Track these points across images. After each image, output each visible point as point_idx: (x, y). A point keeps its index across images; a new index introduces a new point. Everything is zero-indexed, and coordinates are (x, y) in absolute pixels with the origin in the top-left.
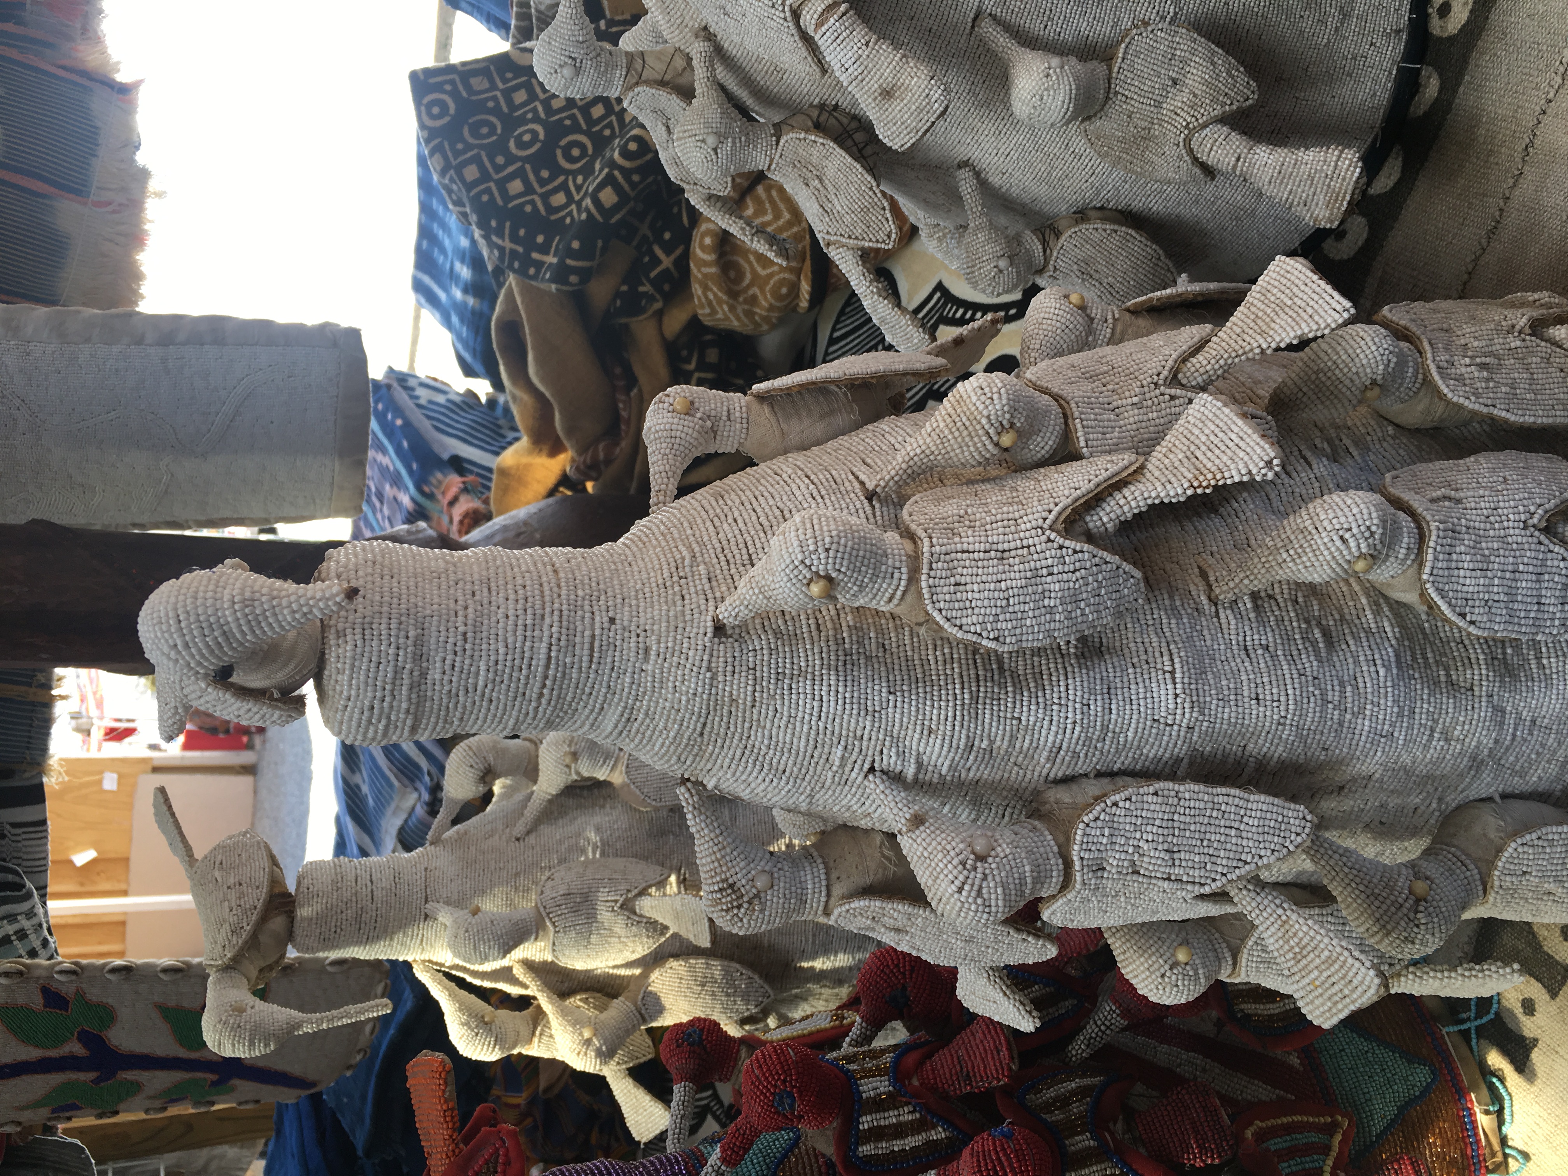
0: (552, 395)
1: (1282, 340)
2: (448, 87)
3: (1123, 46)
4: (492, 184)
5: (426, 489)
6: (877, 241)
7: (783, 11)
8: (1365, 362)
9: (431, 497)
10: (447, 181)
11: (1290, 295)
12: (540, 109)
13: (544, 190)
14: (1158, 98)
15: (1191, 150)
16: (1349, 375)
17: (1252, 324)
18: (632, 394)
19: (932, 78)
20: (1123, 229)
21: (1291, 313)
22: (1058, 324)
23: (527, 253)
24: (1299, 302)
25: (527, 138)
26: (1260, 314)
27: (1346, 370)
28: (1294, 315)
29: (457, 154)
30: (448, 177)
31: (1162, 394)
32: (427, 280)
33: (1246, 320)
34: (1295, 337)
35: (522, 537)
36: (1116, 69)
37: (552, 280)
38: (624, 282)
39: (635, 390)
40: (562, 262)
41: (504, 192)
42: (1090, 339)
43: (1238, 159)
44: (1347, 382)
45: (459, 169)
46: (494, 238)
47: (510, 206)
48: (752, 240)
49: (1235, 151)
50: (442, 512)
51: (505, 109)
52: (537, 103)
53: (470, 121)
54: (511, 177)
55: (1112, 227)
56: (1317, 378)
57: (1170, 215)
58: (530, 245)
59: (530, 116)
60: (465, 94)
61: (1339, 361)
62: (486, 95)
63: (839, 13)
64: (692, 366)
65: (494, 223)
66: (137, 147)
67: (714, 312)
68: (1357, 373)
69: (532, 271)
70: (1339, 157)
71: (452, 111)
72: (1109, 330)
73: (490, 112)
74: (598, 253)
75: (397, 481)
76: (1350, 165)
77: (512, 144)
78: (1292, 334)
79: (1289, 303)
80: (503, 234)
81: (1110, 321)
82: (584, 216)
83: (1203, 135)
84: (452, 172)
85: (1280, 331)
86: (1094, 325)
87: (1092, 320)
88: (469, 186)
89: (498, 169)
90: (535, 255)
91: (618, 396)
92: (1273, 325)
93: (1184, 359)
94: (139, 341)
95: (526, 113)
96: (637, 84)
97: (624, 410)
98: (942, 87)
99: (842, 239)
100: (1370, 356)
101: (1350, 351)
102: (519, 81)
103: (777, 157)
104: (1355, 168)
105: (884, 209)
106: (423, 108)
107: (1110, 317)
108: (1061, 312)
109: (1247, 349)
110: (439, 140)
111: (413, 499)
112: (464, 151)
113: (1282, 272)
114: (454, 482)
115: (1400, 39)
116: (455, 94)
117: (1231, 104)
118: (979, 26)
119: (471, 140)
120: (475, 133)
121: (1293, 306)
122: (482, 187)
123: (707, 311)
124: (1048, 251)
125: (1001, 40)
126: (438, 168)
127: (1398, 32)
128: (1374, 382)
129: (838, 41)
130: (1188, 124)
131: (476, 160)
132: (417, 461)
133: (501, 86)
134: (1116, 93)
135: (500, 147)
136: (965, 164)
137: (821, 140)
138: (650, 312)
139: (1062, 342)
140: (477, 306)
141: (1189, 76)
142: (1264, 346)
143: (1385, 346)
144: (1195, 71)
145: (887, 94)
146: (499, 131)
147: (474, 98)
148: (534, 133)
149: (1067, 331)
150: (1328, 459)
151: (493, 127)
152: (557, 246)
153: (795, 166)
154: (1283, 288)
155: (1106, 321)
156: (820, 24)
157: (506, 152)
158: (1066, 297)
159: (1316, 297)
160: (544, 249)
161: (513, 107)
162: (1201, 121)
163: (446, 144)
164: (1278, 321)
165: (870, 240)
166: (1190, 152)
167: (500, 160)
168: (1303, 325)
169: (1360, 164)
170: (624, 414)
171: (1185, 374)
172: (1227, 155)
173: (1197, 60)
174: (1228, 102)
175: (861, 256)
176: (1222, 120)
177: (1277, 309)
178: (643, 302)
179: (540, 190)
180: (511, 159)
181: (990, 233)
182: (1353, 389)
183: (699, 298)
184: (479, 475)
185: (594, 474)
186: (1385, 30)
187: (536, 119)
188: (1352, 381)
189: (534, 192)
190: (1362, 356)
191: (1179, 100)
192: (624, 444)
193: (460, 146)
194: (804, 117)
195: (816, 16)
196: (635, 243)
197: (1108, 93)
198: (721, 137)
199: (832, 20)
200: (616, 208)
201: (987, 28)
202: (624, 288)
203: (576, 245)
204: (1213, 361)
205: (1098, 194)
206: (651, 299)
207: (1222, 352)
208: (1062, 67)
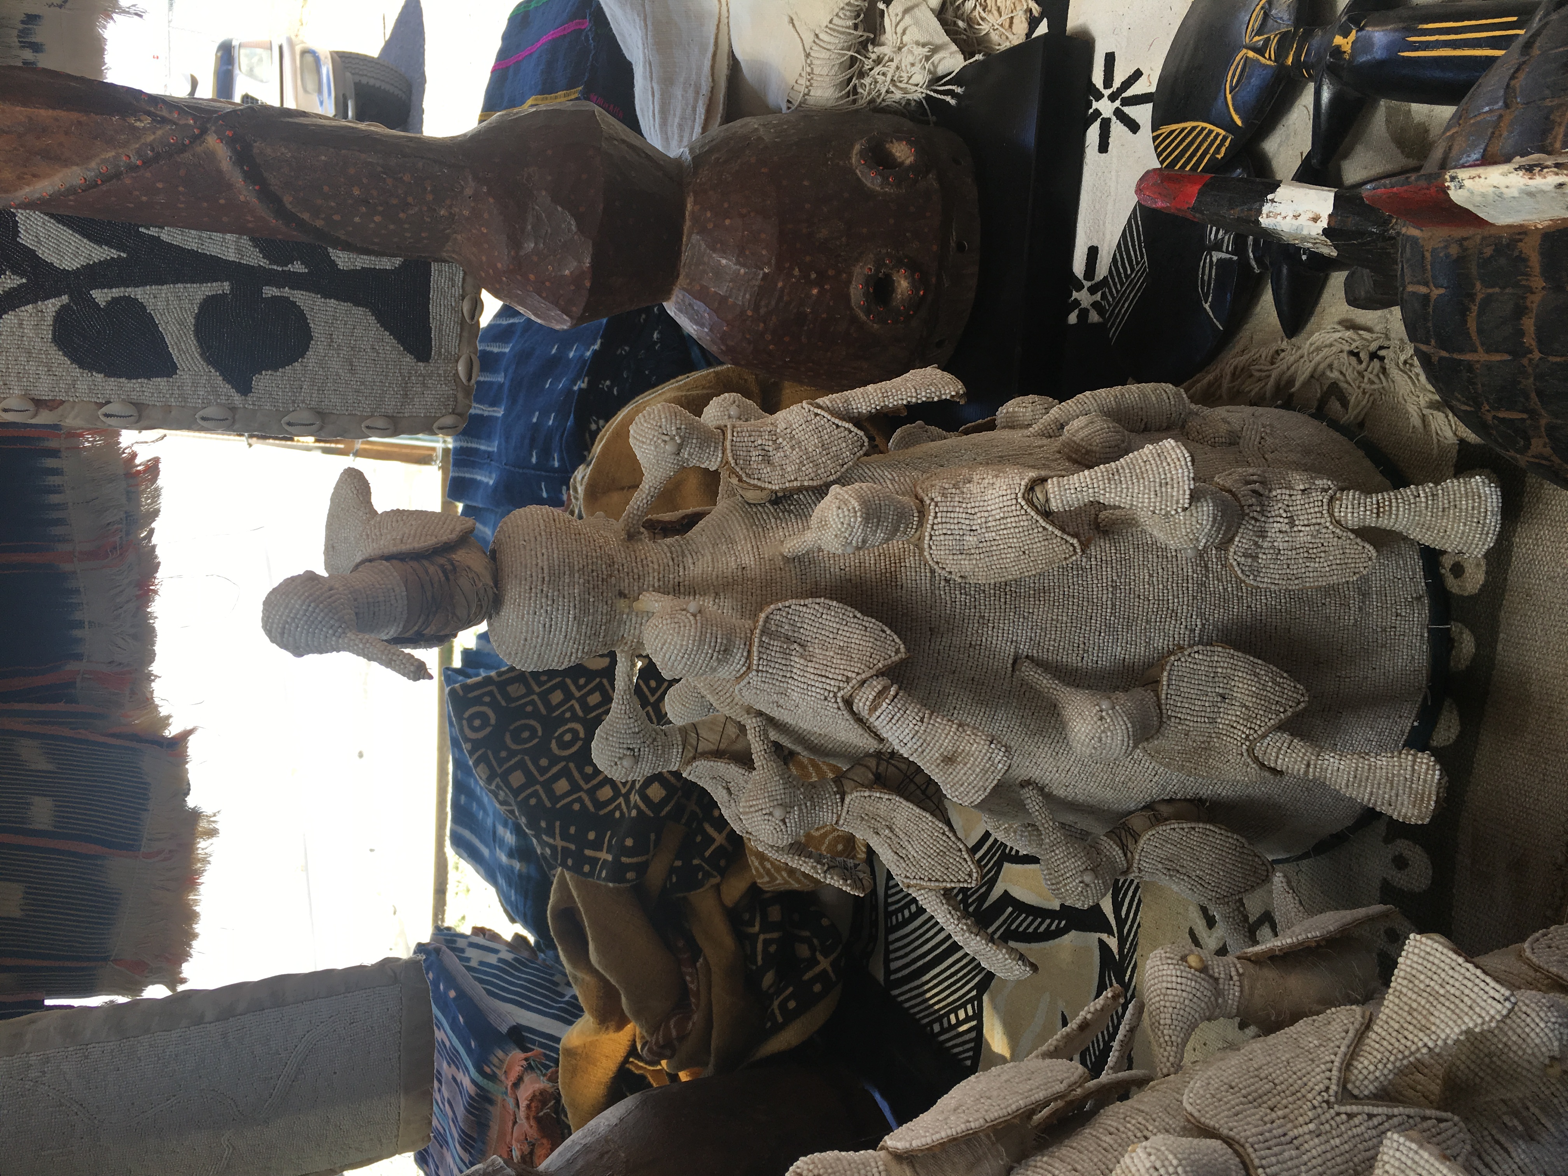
0: (617, 982)
1: (1448, 1036)
2: (487, 699)
3: (1165, 674)
4: (538, 787)
5: (487, 1070)
6: (959, 881)
7: (836, 702)
8: (1537, 1041)
9: (493, 1078)
10: (493, 787)
11: (1440, 981)
12: (577, 707)
13: (589, 785)
14: (1211, 715)
15: (1257, 758)
16: (1526, 1057)
17: (1409, 1018)
18: (698, 965)
19: (991, 743)
20: (1201, 825)
21: (1447, 1003)
22: (1184, 994)
23: (580, 850)
24: (1452, 991)
25: (568, 737)
26: (1414, 1005)
27: (1520, 1053)
28: (1452, 1006)
29: (501, 761)
30: (494, 785)
31: (1338, 1114)
32: (467, 834)
33: (1400, 1012)
34: (1461, 1033)
35: (606, 1157)
36: (1163, 696)
37: (608, 879)
38: (677, 857)
39: (701, 960)
40: (616, 859)
41: (550, 792)
42: (1220, 1001)
43: (1308, 765)
44: (1526, 1065)
45: (505, 777)
46: (544, 837)
47: (558, 806)
48: (825, 877)
49: (1303, 758)
50: (506, 1093)
51: (543, 711)
52: (573, 702)
53: (512, 728)
54: (556, 777)
55: (1189, 825)
56: (1492, 1062)
57: (1240, 796)
58: (582, 843)
59: (568, 715)
60: (503, 703)
61: (1510, 1043)
62: (523, 701)
63: (890, 697)
64: (757, 928)
65: (543, 824)
66: (187, 794)
67: (773, 879)
68: (1533, 1054)
69: (587, 868)
70: (1414, 761)
71: (493, 721)
72: (1237, 989)
73: (529, 716)
74: (652, 846)
75: (454, 1060)
76: (1428, 769)
77: (554, 745)
78: (1457, 1030)
79: (1442, 991)
80: (554, 833)
81: (1236, 978)
82: (634, 813)
83: (1265, 745)
84: (498, 779)
85: (1442, 1026)
86: (1221, 986)
87: (1216, 980)
88: (516, 792)
89: (543, 771)
90: (588, 852)
91: (684, 969)
92: (1432, 1019)
93: (1347, 1065)
94: (199, 1020)
95: (564, 712)
96: (694, 758)
97: (692, 982)
98: (1003, 749)
99: (922, 882)
100: (1541, 1035)
101: (1519, 1031)
102: (554, 682)
103: (844, 814)
104: (1434, 771)
105: (960, 850)
106: (465, 722)
107: (1233, 973)
108: (1184, 980)
109: (1413, 1048)
110: (483, 750)
111: (473, 1081)
112: (508, 759)
113: (1422, 954)
114: (516, 1058)
115: (1423, 604)
116: (494, 704)
117: (1285, 711)
118: (1020, 670)
119: (514, 747)
120: (516, 739)
121: (1447, 995)
122: (529, 791)
123: (766, 879)
124: (1129, 855)
125: (1045, 681)
126: (484, 777)
127: (1419, 598)
128: (1553, 1058)
129: (893, 721)
130: (1248, 736)
131: (521, 766)
132: (475, 1039)
133: (537, 689)
134: (1169, 717)
135: (542, 750)
136: (1026, 783)
137: (887, 797)
138: (707, 886)
139: (1193, 1012)
140: (524, 870)
141: (1235, 689)
142: (1431, 1044)
143: (1553, 1020)
144: (1240, 685)
145: (949, 760)
146: (540, 733)
147: (513, 705)
148: (574, 731)
149: (1195, 999)
150: (1526, 1142)
151: (533, 730)
152: (610, 841)
153: (863, 819)
154: (1430, 974)
155: (1231, 978)
156: (873, 708)
157: (548, 753)
158: (1184, 959)
159: (1470, 984)
160: (597, 845)
161: (550, 708)
162: (1259, 732)
163: (490, 753)
164: (1436, 1013)
165: (952, 881)
166: (1256, 759)
167: (544, 762)
168: (1466, 1019)
169: (1438, 767)
170: (693, 986)
171: (1354, 1083)
172: (1295, 762)
173: (1240, 674)
174: (1282, 710)
175: (944, 895)
176: (1281, 727)
177: (1431, 999)
178: (700, 876)
179: (586, 787)
180: (554, 760)
181: (1068, 848)
182: (1533, 1070)
183: (757, 869)
184: (542, 1045)
185: (668, 1052)
186: (1406, 599)
187: (575, 718)
188: (1530, 1062)
189: (580, 789)
190: (1532, 1035)
191: (1231, 714)
192: (695, 1017)
193: (503, 754)
194: (863, 769)
195: (868, 703)
196: (683, 821)
197: (1161, 717)
198: (787, 807)
199: (885, 705)
200: (664, 801)
201: (1030, 673)
202: (678, 863)
203: (629, 842)
204: (1380, 1066)
205: (1164, 789)
206: (707, 875)
207: (1387, 1054)
208: (1113, 708)
